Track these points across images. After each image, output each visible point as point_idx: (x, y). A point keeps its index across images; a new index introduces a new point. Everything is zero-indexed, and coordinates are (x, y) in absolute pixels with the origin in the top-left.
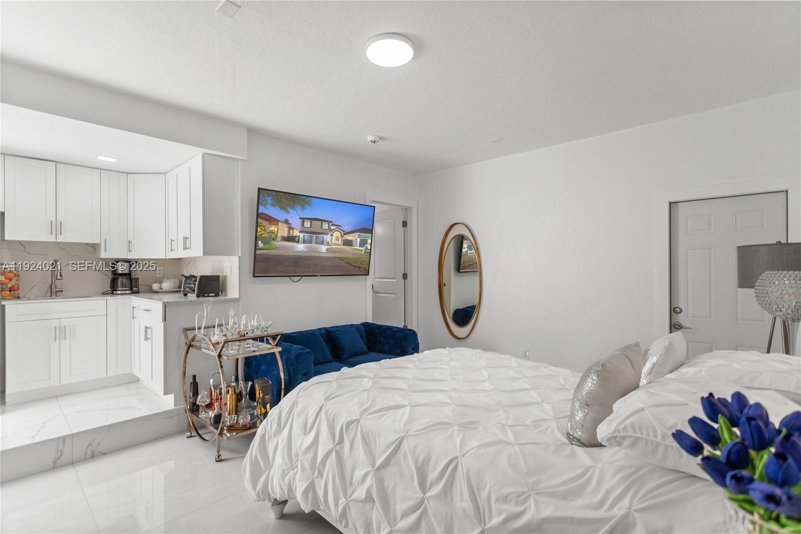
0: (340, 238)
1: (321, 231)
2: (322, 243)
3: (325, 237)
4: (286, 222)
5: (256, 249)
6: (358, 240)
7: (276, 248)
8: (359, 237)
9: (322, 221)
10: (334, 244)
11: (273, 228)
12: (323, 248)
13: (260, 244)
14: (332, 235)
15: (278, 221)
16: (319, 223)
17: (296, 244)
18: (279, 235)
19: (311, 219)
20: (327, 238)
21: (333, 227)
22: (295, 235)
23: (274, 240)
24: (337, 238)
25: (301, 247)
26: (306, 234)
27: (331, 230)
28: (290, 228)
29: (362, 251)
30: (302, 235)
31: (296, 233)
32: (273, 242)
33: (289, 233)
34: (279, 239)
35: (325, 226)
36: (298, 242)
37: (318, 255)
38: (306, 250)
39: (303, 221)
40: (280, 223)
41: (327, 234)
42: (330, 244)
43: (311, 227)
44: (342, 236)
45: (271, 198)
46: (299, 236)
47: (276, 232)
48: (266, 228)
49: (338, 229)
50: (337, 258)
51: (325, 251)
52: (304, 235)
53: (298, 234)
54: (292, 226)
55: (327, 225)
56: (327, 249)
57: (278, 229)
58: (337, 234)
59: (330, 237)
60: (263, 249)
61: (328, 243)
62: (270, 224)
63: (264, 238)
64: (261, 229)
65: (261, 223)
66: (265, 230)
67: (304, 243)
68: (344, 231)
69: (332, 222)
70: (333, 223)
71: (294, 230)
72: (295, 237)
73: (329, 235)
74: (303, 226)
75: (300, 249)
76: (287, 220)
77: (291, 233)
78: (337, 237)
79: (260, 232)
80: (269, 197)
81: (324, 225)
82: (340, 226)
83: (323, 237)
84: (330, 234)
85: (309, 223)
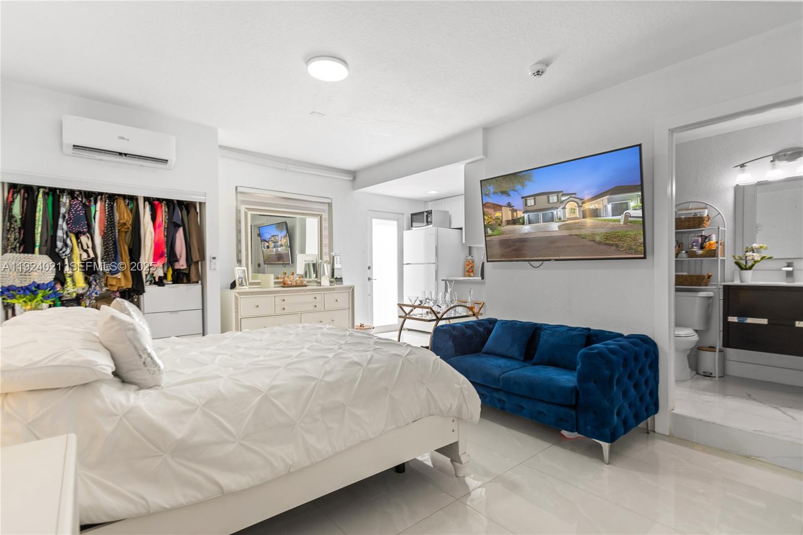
0: (577, 209)
1: (549, 206)
2: (552, 220)
3: (555, 212)
4: (509, 205)
5: (486, 236)
6: (609, 207)
7: (502, 233)
8: (609, 202)
9: (548, 194)
10: (569, 219)
11: (498, 214)
12: (555, 226)
13: (490, 232)
14: (564, 208)
15: (501, 206)
16: (545, 197)
17: (522, 226)
18: (504, 220)
19: (534, 196)
20: (558, 213)
21: (563, 198)
22: (519, 216)
23: (500, 225)
24: (573, 211)
25: (526, 228)
26: (531, 214)
27: (562, 202)
28: (514, 211)
29: (619, 221)
30: (526, 216)
31: (520, 214)
32: (499, 228)
33: (513, 215)
34: (504, 223)
35: (554, 199)
36: (523, 224)
37: (548, 235)
38: (533, 231)
39: (526, 200)
40: (503, 208)
41: (558, 208)
42: (562, 219)
43: (535, 204)
44: (579, 206)
45: (492, 186)
46: (523, 217)
47: (501, 218)
48: (492, 216)
49: (571, 199)
50: (576, 235)
51: (558, 230)
52: (529, 215)
53: (522, 215)
54: (514, 208)
55: (555, 198)
56: (559, 227)
57: (502, 214)
58: (571, 205)
59: (562, 210)
60: (492, 236)
61: (560, 219)
62: (495, 211)
63: (491, 224)
64: (488, 217)
65: (488, 212)
66: (491, 218)
67: (529, 224)
68: (581, 199)
69: (562, 192)
70: (564, 193)
71: (518, 212)
72: (520, 218)
73: (560, 209)
74: (526, 205)
75: (526, 231)
76: (509, 203)
77: (515, 215)
78: (572, 209)
79: (488, 220)
80: (491, 186)
81: (551, 198)
82: (575, 194)
83: (552, 212)
84: (561, 207)
85: (533, 201)
